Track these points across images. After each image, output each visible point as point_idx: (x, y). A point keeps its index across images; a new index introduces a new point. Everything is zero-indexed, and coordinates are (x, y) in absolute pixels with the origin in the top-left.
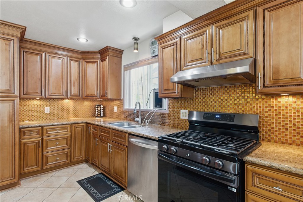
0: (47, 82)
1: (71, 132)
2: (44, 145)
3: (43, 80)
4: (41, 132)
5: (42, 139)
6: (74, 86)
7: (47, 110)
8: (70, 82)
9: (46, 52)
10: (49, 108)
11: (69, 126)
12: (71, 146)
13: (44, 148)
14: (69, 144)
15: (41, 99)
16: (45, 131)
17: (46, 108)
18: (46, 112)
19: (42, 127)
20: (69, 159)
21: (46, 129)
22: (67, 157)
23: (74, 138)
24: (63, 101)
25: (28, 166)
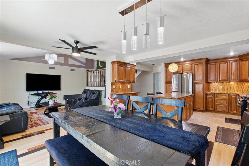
0: (219, 75)
1: (229, 97)
2: (216, 101)
3: (217, 74)
4: (214, 95)
5: (215, 99)
6: (233, 75)
7: (221, 87)
8: (231, 73)
9: (218, 62)
10: (221, 86)
11: (228, 95)
12: (228, 104)
13: (216, 102)
14: (228, 103)
15: (217, 82)
16: (216, 96)
17: (220, 86)
18: (220, 88)
19: (215, 93)
20: (228, 110)
21: (216, 95)
22: (227, 109)
23: (231, 101)
24: (230, 83)
25: (209, 107)
